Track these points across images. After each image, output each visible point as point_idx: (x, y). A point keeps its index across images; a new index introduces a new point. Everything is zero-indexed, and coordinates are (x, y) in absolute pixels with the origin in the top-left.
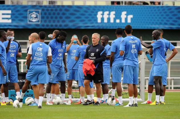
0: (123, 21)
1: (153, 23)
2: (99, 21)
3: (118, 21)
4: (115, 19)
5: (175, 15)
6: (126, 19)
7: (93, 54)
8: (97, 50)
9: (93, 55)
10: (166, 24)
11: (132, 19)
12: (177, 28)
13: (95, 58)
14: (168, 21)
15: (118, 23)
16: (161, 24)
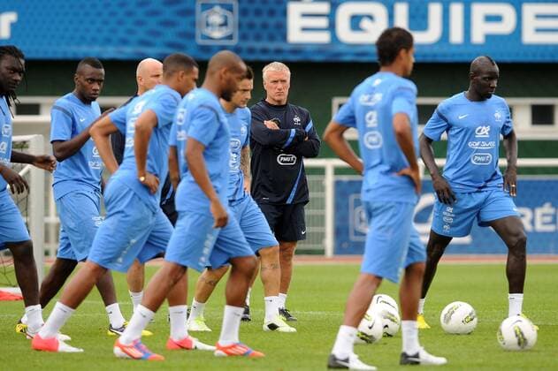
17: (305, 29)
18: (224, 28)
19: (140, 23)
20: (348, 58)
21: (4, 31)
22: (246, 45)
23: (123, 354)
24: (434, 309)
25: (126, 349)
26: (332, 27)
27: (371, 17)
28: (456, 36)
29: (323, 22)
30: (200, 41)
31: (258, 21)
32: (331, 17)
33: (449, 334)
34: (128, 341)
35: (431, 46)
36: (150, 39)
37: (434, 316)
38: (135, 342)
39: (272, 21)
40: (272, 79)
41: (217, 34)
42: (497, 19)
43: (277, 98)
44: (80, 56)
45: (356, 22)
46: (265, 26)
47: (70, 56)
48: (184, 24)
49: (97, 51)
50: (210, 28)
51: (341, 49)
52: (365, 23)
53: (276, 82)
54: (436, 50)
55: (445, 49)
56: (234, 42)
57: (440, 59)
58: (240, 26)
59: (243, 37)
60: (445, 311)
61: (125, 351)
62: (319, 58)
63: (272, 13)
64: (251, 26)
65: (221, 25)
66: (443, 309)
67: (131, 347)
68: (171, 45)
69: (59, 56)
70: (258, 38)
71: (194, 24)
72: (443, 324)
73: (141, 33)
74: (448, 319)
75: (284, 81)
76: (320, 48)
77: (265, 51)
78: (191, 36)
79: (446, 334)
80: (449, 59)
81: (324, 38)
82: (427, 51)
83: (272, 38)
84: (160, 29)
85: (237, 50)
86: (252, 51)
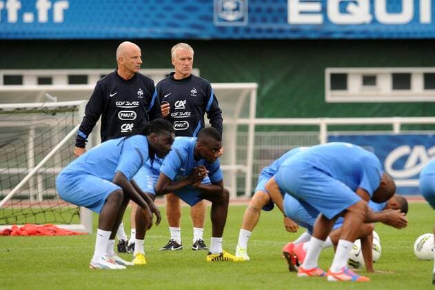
0: (43, 17)
1: (122, 21)
3: (28, 18)
4: (20, 14)
6: (50, 13)
7: (181, 104)
8: (194, 91)
9: (183, 105)
10: (156, 24)
11: (65, 12)
12: (186, 34)
13: (188, 114)
14: (161, 16)
15: (28, 24)
16: (142, 24)
17: (302, 13)
18: (237, 12)
20: (337, 36)
21: (58, 17)
22: (254, 26)
23: (335, 280)
24: (409, 240)
25: (337, 276)
26: (324, 11)
27: (355, 2)
28: (425, 17)
29: (317, 7)
30: (217, 23)
31: (264, 6)
32: (323, 2)
33: (421, 260)
34: (338, 269)
35: (405, 25)
36: (177, 21)
37: (408, 245)
38: (343, 269)
39: (275, 6)
40: (181, 57)
41: (231, 17)
43: (184, 72)
44: (121, 36)
45: (343, 6)
46: (270, 10)
47: (112, 36)
48: (204, 9)
49: (133, 31)
50: (225, 12)
51: (331, 28)
52: (351, 7)
53: (184, 59)
54: (409, 29)
55: (416, 28)
56: (245, 24)
57: (412, 36)
58: (249, 10)
59: (252, 20)
60: (418, 241)
61: (336, 278)
62: (313, 36)
64: (258, 10)
65: (234, 10)
66: (416, 239)
67: (341, 273)
68: (194, 26)
69: (103, 36)
70: (264, 20)
71: (212, 9)
72: (416, 252)
73: (169, 17)
74: (420, 248)
75: (189, 59)
76: (315, 28)
77: (270, 31)
78: (210, 19)
79: (418, 260)
80: (419, 36)
81: (318, 19)
82: (401, 29)
83: (275, 20)
84: (185, 13)
85: (248, 30)
86: (259, 31)
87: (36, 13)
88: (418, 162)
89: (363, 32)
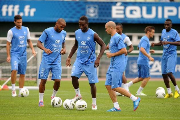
0: (26, 14)
2: (4, 14)
3: (22, 14)
4: (19, 12)
5: (74, 9)
6: (29, 13)
11: (35, 13)
17: (117, 14)
19: (70, 12)
21: (32, 14)
22: (100, 18)
26: (125, 13)
27: (136, 11)
28: (160, 16)
29: (122, 12)
31: (104, 11)
32: (124, 10)
39: (108, 11)
41: (92, 15)
42: (171, 11)
45: (131, 12)
46: (106, 13)
48: (83, 12)
50: (89, 13)
52: (134, 12)
55: (157, 20)
58: (99, 13)
59: (99, 16)
63: (107, 9)
64: (102, 13)
70: (104, 16)
71: (85, 12)
73: (71, 15)
77: (106, 20)
81: (122, 16)
82: (151, 20)
83: (107, 16)
85: (98, 20)
86: (102, 20)
87: (24, 12)
88: (157, 66)
89: (138, 21)
